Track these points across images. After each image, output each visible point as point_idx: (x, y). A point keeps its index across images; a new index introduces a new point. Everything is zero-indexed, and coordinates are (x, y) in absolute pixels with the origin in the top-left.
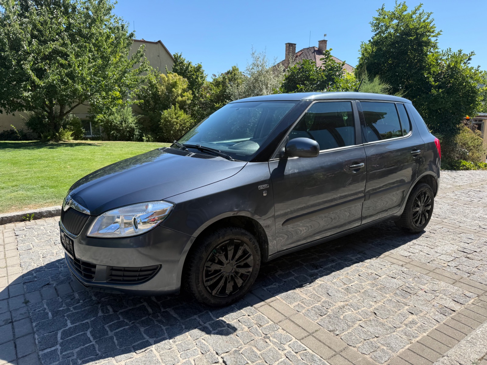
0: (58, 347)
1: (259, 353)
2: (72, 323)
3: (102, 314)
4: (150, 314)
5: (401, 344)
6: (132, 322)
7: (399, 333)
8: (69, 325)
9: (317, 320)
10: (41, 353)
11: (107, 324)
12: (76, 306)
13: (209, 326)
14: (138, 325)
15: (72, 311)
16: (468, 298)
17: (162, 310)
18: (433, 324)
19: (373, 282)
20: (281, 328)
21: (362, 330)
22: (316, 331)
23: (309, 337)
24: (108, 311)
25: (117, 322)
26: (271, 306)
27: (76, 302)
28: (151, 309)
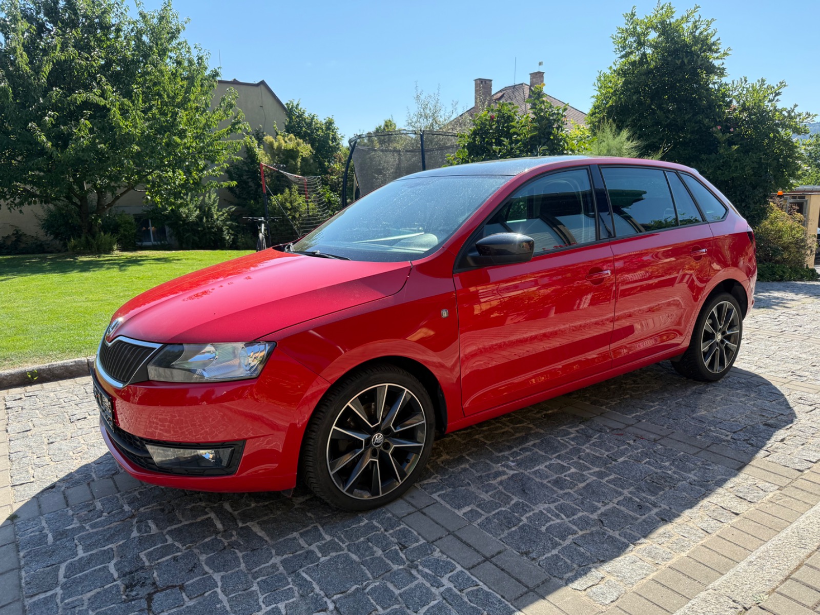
0: (59, 590)
1: (397, 592)
2: (86, 550)
3: (138, 535)
4: (220, 533)
5: (641, 572)
6: (187, 546)
7: (638, 552)
8: (81, 553)
9: (502, 536)
10: (28, 602)
11: (145, 550)
12: (96, 523)
13: (316, 550)
14: (196, 551)
15: (88, 530)
16: (762, 492)
17: (240, 525)
18: (699, 537)
19: (603, 469)
20: (438, 550)
21: (575, 549)
22: (499, 553)
23: (485, 564)
24: (148, 530)
25: (162, 547)
26: (424, 514)
27: (96, 516)
28: (221, 523)
